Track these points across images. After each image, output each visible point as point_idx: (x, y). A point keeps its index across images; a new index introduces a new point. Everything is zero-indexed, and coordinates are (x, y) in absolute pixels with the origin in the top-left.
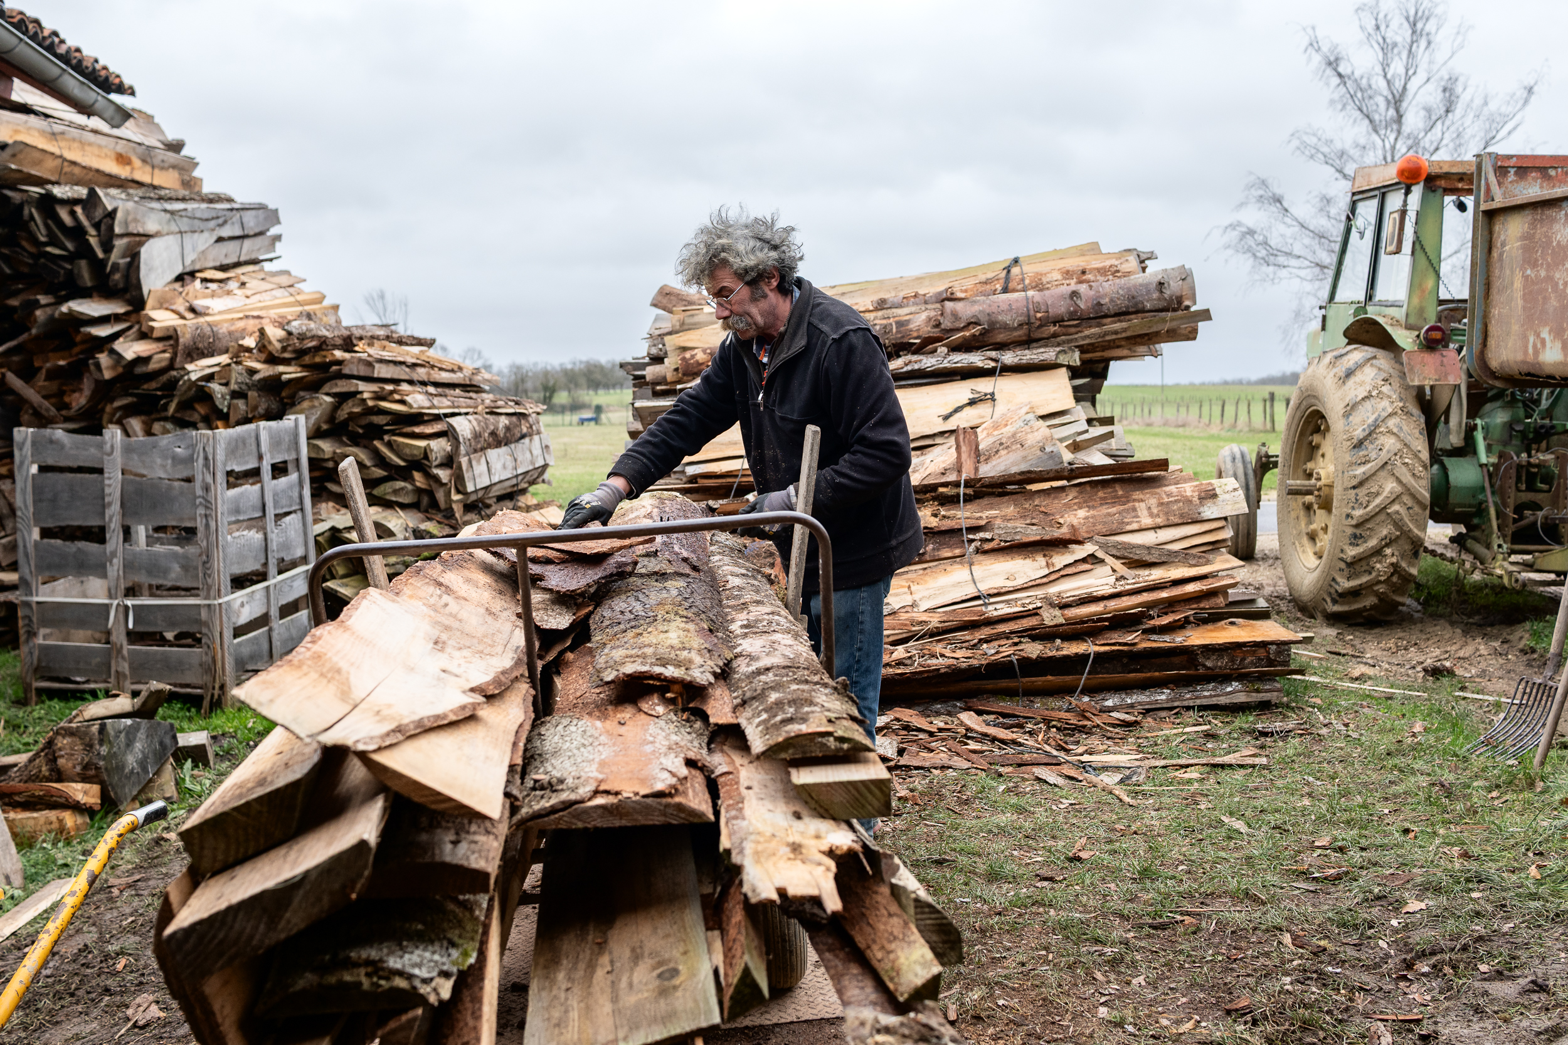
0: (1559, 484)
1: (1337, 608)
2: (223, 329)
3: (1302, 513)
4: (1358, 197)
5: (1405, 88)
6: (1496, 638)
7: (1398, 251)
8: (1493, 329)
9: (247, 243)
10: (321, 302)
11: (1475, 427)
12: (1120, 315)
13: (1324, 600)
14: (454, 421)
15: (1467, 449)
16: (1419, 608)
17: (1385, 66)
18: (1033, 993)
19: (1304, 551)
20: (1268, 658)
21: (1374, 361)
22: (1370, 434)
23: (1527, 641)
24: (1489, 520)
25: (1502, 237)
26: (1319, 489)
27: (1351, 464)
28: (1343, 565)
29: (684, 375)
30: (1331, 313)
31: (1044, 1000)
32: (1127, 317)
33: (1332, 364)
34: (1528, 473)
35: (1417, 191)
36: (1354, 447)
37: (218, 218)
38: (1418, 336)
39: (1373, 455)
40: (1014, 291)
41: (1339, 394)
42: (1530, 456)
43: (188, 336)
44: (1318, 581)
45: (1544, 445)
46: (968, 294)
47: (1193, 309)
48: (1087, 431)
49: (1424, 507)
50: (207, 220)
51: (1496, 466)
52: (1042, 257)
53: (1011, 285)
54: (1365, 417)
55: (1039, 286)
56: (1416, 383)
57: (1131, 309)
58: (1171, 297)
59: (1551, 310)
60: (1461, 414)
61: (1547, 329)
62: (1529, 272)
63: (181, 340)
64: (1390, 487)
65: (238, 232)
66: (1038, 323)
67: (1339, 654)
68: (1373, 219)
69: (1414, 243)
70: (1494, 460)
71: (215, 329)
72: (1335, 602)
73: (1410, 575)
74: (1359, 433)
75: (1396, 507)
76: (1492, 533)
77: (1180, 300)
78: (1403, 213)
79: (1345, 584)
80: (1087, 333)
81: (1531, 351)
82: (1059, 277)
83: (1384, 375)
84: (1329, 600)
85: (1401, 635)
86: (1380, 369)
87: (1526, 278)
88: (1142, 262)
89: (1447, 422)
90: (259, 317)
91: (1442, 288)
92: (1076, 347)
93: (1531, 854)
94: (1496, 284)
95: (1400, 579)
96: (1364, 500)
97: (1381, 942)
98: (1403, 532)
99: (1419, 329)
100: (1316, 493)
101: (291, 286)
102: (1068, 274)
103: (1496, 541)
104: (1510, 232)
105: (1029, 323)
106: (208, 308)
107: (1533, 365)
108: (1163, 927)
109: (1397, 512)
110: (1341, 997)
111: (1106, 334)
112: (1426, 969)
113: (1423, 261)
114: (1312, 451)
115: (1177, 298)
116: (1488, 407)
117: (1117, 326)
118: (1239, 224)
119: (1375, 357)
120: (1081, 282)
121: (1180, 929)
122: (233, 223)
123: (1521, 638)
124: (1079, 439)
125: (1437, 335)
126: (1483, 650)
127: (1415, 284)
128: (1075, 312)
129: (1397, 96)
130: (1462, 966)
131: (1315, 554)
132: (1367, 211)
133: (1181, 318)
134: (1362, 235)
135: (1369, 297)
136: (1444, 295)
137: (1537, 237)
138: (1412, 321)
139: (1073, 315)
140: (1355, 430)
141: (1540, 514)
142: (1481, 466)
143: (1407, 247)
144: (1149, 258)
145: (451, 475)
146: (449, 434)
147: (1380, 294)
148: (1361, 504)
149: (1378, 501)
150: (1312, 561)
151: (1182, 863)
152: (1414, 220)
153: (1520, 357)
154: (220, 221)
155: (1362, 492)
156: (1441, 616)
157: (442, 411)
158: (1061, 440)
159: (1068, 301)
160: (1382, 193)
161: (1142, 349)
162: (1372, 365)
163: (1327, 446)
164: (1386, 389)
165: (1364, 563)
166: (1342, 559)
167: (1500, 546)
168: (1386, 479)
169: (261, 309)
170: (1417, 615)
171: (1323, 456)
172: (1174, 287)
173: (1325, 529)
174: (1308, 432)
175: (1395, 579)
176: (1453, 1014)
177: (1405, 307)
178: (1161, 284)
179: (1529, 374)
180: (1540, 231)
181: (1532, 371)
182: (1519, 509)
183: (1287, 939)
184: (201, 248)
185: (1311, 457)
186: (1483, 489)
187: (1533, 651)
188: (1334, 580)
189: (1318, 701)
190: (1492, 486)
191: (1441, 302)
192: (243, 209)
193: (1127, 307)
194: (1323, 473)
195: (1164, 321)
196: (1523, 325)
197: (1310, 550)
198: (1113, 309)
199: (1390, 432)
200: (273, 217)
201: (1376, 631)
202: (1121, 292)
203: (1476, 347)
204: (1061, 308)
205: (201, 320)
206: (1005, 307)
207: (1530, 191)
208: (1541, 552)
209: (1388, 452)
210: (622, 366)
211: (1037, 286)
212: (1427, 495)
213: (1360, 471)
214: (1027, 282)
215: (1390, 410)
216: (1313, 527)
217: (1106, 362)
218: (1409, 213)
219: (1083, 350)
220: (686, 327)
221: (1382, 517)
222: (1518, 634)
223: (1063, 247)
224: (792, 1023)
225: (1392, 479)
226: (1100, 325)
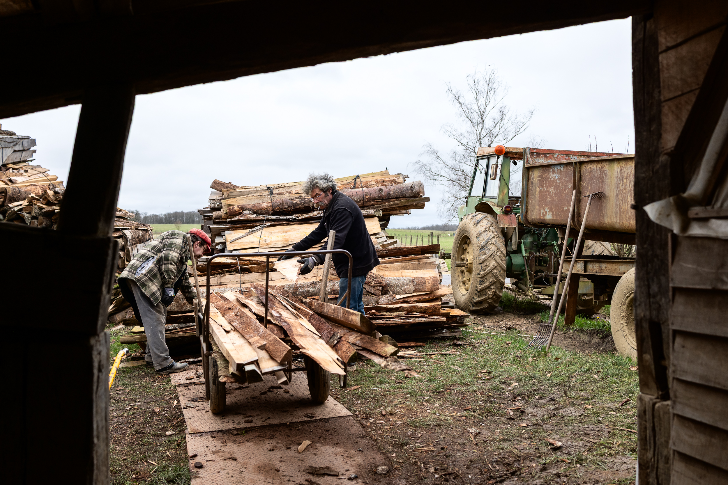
0: (549, 263)
1: (474, 308)
2: (23, 190)
3: (460, 274)
4: (480, 158)
5: (485, 110)
6: (529, 319)
7: (495, 179)
8: (529, 208)
9: (24, 153)
10: (56, 180)
11: (521, 243)
12: (397, 198)
13: (469, 305)
14: (126, 232)
15: (518, 251)
16: (502, 309)
17: (477, 100)
18: (407, 408)
19: (461, 288)
20: (456, 321)
21: (487, 218)
22: (486, 244)
23: (540, 319)
24: (526, 276)
25: (532, 176)
26: (467, 265)
27: (480, 255)
28: (476, 292)
29: (229, 215)
30: (470, 200)
31: (410, 409)
32: (400, 199)
33: (472, 219)
34: (539, 259)
35: (501, 158)
36: (480, 249)
37: (14, 142)
38: (502, 209)
39: (487, 252)
40: (358, 188)
41: (475, 229)
42: (539, 254)
43: (11, 192)
44: (467, 299)
45: (544, 250)
46: (340, 188)
47: (423, 197)
48: (386, 241)
49: (504, 271)
50: (10, 143)
51: (528, 257)
52: (368, 176)
53: (357, 186)
54: (484, 238)
55: (367, 186)
56: (502, 226)
57: (401, 196)
58: (415, 192)
59: (548, 202)
60: (516, 238)
61: (547, 208)
62: (541, 189)
63: (8, 194)
64: (493, 263)
65: (21, 149)
66: (367, 200)
67: (476, 324)
68: (485, 166)
69: (500, 176)
70: (527, 255)
71: (20, 190)
72: (473, 306)
73: (500, 296)
74: (482, 244)
75: (495, 271)
76: (527, 281)
77: (419, 193)
78: (497, 165)
79: (477, 299)
80: (385, 204)
81: (542, 215)
82: (375, 183)
83: (490, 223)
84: (471, 305)
85: (497, 318)
86: (489, 221)
87: (540, 190)
88: (404, 178)
89: (511, 241)
90: (35, 185)
91: (510, 192)
92: (381, 209)
93: (547, 372)
94: (530, 192)
95: (496, 297)
96: (484, 268)
97: (506, 393)
98: (497, 280)
99: (502, 207)
100: (466, 266)
101: (44, 172)
102: (377, 182)
103: (529, 284)
104: (535, 175)
105: (363, 200)
106: (16, 180)
107: (543, 220)
108: (440, 392)
109: (495, 273)
110: (497, 405)
111: (392, 205)
112: (520, 398)
113: (503, 182)
114: (464, 251)
115: (418, 192)
116: (525, 236)
117: (396, 202)
118: (419, 162)
119: (487, 217)
120: (382, 185)
121: (446, 393)
122: (19, 144)
123: (538, 318)
124: (384, 243)
125: (508, 209)
126: (525, 322)
127: (500, 191)
128: (381, 196)
129: (482, 113)
130: (530, 396)
131: (465, 289)
132: (483, 163)
133: (419, 200)
134: (481, 172)
135: (484, 194)
136: (510, 195)
137: (544, 177)
138: (500, 204)
139: (379, 198)
140: (480, 243)
141: (543, 274)
142: (523, 257)
143: (498, 177)
144: (406, 177)
145: (124, 254)
146: (124, 237)
147: (488, 194)
148: (483, 270)
149: (489, 268)
150: (464, 292)
151: (441, 378)
152: (500, 168)
153: (538, 217)
154: (15, 143)
155: (483, 265)
156: (509, 312)
157: (121, 227)
158: (379, 243)
159: (378, 192)
160: (488, 157)
161: (404, 211)
162: (486, 219)
163: (470, 249)
164: (491, 228)
165: (484, 291)
166: (476, 290)
167: (530, 285)
168: (491, 260)
169: (35, 182)
170: (501, 312)
171: (468, 253)
172: (417, 189)
173: (469, 280)
174: (463, 244)
175: (494, 297)
176: (529, 408)
177: (497, 199)
178: (412, 187)
179: (541, 223)
180: (545, 175)
181: (542, 222)
182: (536, 272)
183: (479, 393)
184: (8, 155)
185: (463, 253)
186: (524, 265)
187: (542, 322)
188: (473, 298)
189: (473, 337)
190: (527, 264)
191: (510, 197)
192: (23, 138)
193: (400, 195)
194: (468, 259)
195: (413, 201)
196: (539, 207)
197: (463, 287)
198: (394, 196)
199: (493, 244)
200: (33, 142)
201: (488, 317)
202: (397, 190)
203: (524, 213)
204: (376, 195)
205: (14, 185)
206: (354, 194)
207: (541, 161)
208: (543, 288)
209: (492, 251)
210: (199, 211)
211: (366, 186)
212: (506, 267)
213: (483, 257)
214: (362, 184)
215: (493, 236)
216: (464, 279)
217: (389, 216)
218: (499, 165)
219: (383, 211)
220: (230, 197)
221: (490, 274)
222: (536, 317)
223: (375, 172)
224: (334, 417)
225: (494, 261)
226: (389, 202)
